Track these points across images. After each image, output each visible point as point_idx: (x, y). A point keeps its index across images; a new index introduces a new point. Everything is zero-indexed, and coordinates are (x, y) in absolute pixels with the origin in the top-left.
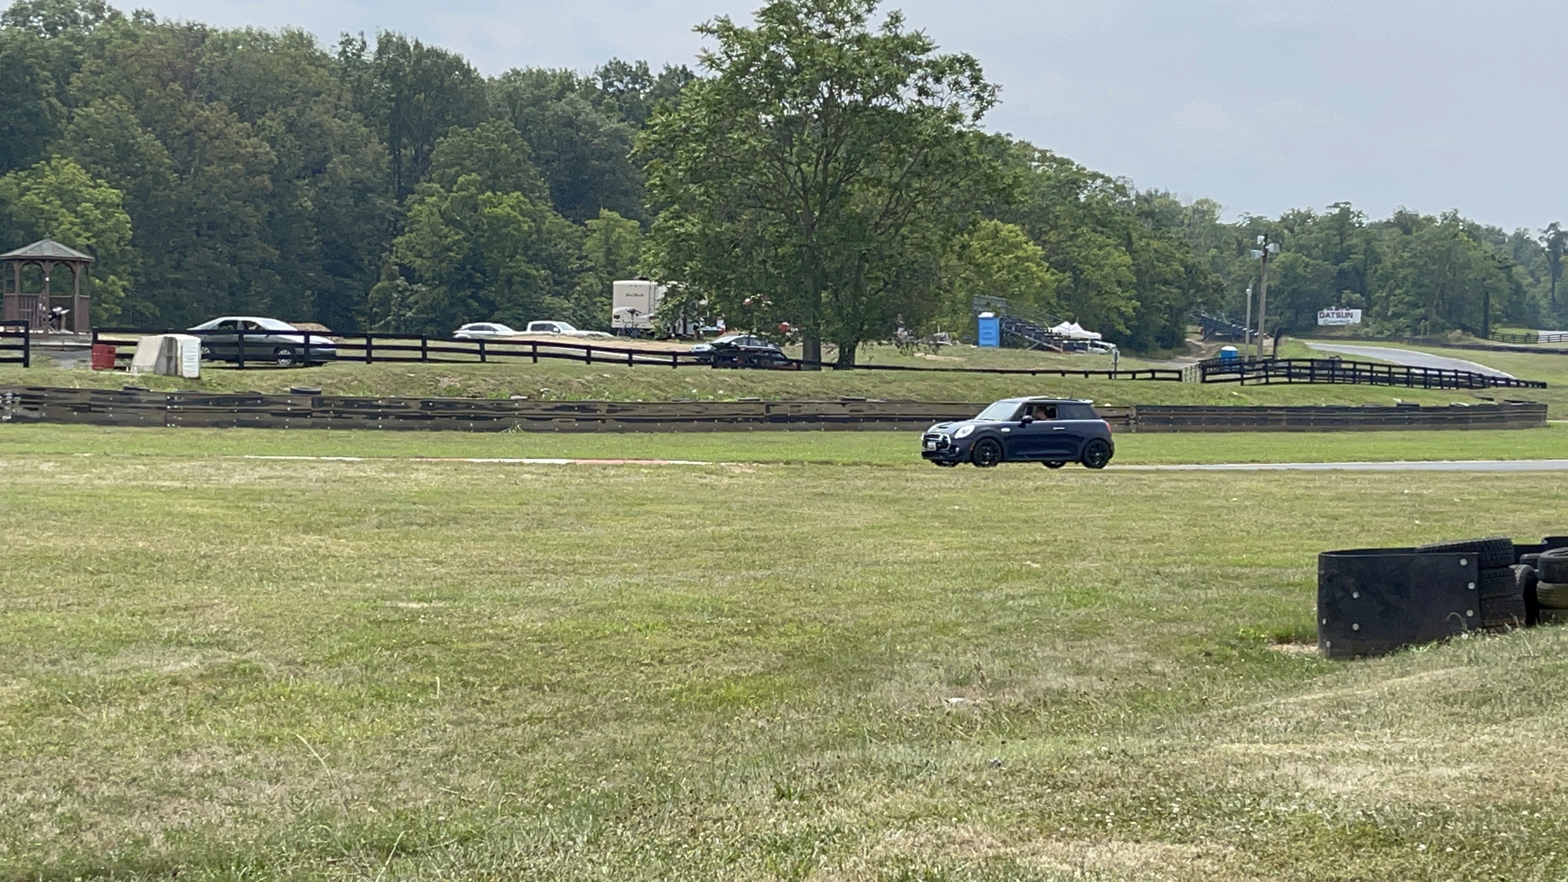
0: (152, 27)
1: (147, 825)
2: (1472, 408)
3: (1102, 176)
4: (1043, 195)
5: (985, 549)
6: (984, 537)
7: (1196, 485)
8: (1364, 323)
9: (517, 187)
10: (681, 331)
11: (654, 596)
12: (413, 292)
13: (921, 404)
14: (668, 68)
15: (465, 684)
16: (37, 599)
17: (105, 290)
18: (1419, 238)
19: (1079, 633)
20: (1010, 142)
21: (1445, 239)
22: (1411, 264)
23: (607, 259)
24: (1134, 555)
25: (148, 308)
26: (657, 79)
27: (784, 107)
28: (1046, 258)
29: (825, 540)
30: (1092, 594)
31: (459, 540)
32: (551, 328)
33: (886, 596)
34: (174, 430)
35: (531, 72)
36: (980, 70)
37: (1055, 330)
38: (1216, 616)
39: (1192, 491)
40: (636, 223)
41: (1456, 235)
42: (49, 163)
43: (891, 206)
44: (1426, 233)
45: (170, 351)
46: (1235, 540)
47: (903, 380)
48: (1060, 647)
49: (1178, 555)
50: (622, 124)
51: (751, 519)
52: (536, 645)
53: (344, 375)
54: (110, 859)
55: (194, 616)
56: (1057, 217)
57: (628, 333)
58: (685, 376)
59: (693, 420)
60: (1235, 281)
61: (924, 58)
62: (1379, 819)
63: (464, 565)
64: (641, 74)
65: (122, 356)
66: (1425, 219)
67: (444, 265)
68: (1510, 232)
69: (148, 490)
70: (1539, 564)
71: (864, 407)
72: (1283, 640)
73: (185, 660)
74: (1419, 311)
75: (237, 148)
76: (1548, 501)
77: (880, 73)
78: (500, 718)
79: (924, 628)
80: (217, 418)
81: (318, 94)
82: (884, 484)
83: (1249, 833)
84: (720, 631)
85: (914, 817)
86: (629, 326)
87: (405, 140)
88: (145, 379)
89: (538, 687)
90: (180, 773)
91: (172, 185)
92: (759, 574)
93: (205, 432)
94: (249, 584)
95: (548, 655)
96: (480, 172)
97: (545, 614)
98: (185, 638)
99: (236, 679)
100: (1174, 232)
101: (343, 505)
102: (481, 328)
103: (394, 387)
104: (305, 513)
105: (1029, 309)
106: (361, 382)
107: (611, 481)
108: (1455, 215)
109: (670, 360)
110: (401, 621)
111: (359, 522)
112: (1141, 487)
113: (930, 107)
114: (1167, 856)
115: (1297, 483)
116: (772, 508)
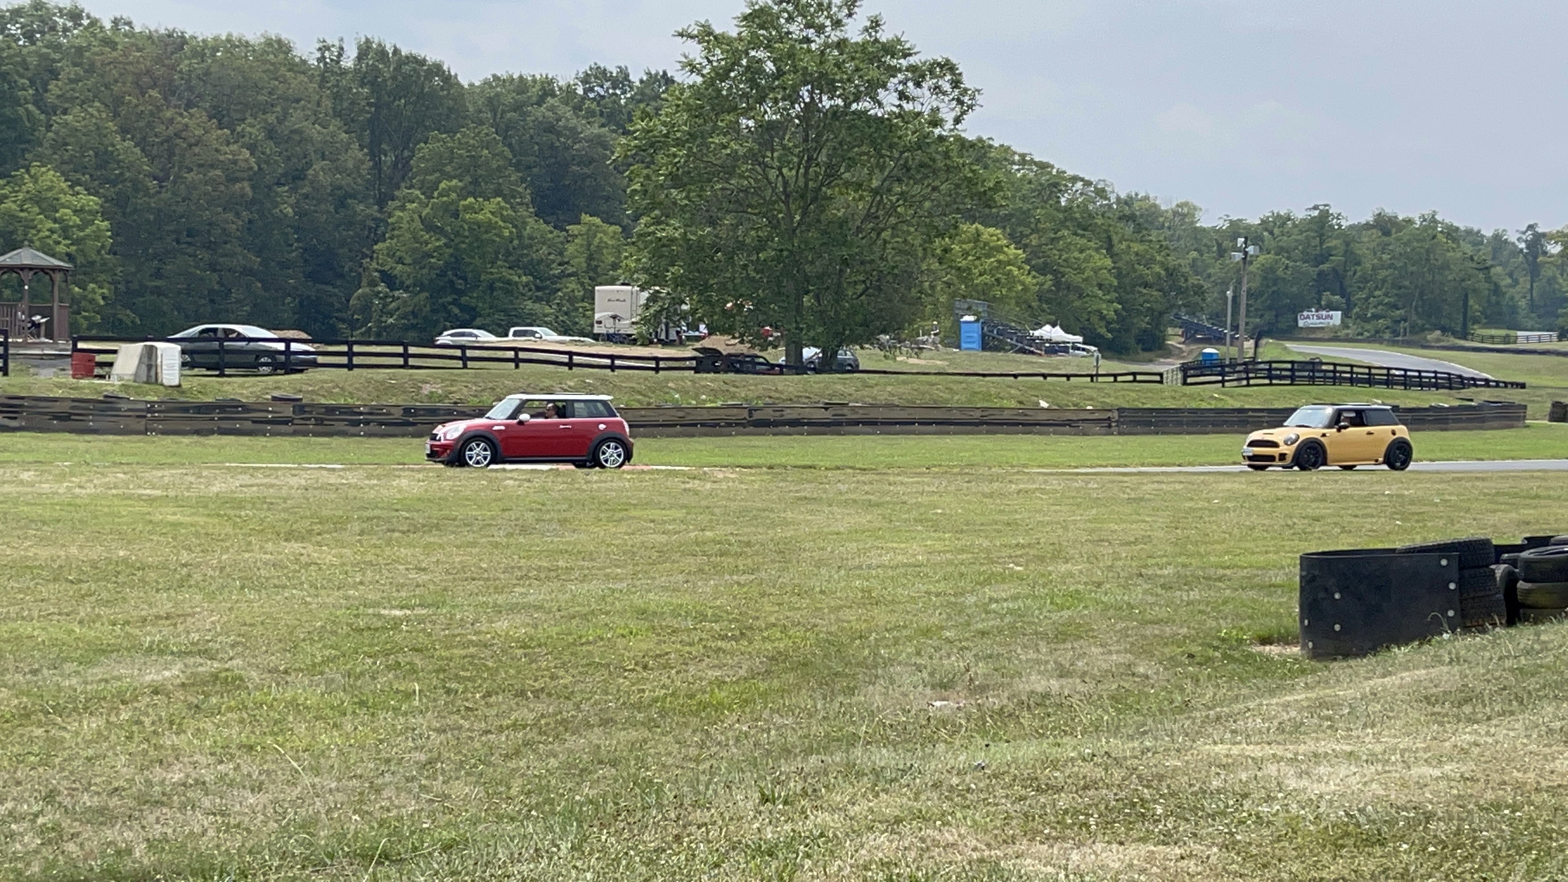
0: (131, 35)
1: (128, 835)
2: (1451, 408)
3: (1082, 180)
4: (1024, 198)
5: (968, 552)
6: (966, 541)
7: (1178, 487)
8: (1344, 325)
9: (498, 193)
10: (663, 337)
11: (639, 602)
12: (395, 298)
13: (904, 408)
14: (649, 73)
15: (448, 692)
16: (18, 608)
17: (85, 298)
18: (1398, 239)
19: (1061, 636)
20: (991, 146)
21: (1423, 240)
22: (1391, 266)
23: (589, 265)
24: (1116, 557)
25: (128, 316)
26: (638, 84)
27: (766, 112)
28: (1027, 261)
29: (807, 545)
30: (1077, 596)
31: (442, 546)
32: (533, 334)
33: (869, 599)
34: (155, 439)
35: (511, 77)
36: (960, 74)
37: (1037, 333)
38: (1199, 618)
39: (1175, 493)
40: (618, 228)
41: (1434, 237)
42: (28, 172)
43: (873, 210)
44: (1404, 235)
45: (149, 359)
46: (1217, 542)
47: (885, 385)
48: (1043, 650)
49: (1160, 557)
50: (603, 129)
51: (735, 523)
52: (520, 652)
53: (326, 382)
54: (92, 869)
55: (175, 625)
56: (1039, 221)
57: (610, 338)
58: (668, 380)
59: (675, 425)
60: (1215, 284)
61: (904, 62)
62: (1362, 820)
63: (447, 571)
64: (621, 80)
65: (102, 365)
66: (1404, 220)
67: (424, 271)
68: (1488, 233)
69: (129, 498)
70: (1519, 565)
71: (845, 411)
72: (1265, 641)
73: (166, 669)
74: (1398, 312)
75: (217, 155)
76: (1528, 501)
77: (861, 78)
78: (483, 725)
79: (905, 633)
80: (198, 425)
81: (298, 101)
82: (867, 488)
83: (1232, 834)
84: (704, 636)
85: (898, 821)
86: (611, 331)
87: (384, 146)
88: (125, 387)
89: (522, 693)
90: (162, 783)
91: (151, 191)
92: (743, 579)
93: (186, 440)
94: (230, 592)
95: (532, 662)
96: (460, 178)
97: (528, 620)
98: (167, 647)
99: (218, 687)
100: (1154, 235)
101: (325, 513)
102: (463, 335)
103: (375, 394)
104: (287, 521)
105: (1010, 312)
106: (342, 389)
107: (595, 486)
108: (1433, 216)
109: (653, 365)
110: (384, 628)
111: (341, 529)
112: (1123, 490)
113: (910, 112)
114: (1150, 858)
115: (1278, 485)
116: (755, 512)
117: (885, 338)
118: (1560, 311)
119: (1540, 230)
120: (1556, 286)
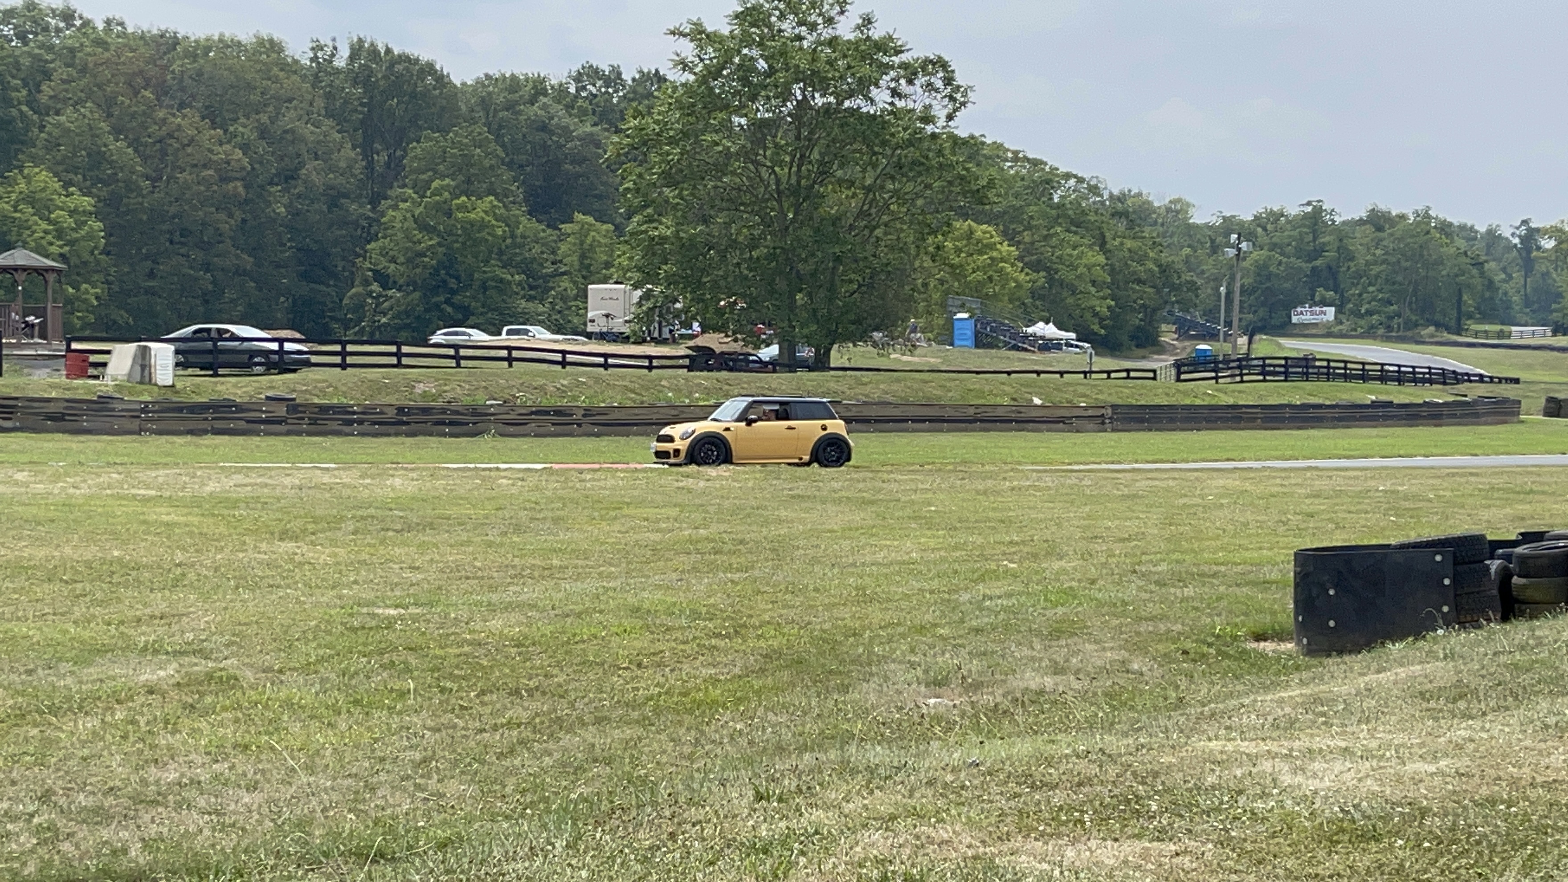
0: (124, 35)
1: (124, 834)
2: (1446, 404)
3: (1075, 176)
4: (1017, 196)
5: (962, 549)
6: (961, 537)
7: (1171, 483)
8: (1338, 321)
9: (491, 192)
10: (656, 335)
11: (632, 600)
12: (388, 298)
13: (897, 405)
14: (657, 71)
15: (443, 690)
16: (13, 608)
17: (78, 299)
18: (1392, 235)
19: (1056, 633)
20: (983, 143)
21: (1417, 236)
22: (1384, 262)
23: (582, 264)
24: (1110, 554)
25: (122, 317)
26: (630, 82)
27: (758, 110)
28: (1020, 258)
29: (802, 543)
30: (1071, 593)
31: (436, 545)
32: (526, 332)
33: (863, 597)
34: (149, 439)
35: (504, 75)
36: (953, 71)
37: (1030, 330)
38: (1193, 614)
39: (1168, 490)
40: (611, 227)
41: (1428, 233)
42: (21, 172)
43: (866, 208)
44: (1398, 230)
45: (143, 360)
46: (1210, 538)
47: (878, 382)
48: (1038, 647)
49: (1155, 553)
50: (595, 129)
51: (729, 521)
52: (514, 651)
53: (319, 381)
54: (87, 869)
55: (169, 624)
56: (1031, 217)
57: (602, 337)
58: (661, 379)
60: (1208, 280)
61: (896, 60)
62: (1357, 816)
63: (442, 571)
64: (614, 78)
65: (96, 365)
66: (1397, 216)
67: (418, 271)
68: (1482, 228)
69: (123, 498)
70: (1514, 560)
72: (1259, 637)
73: (161, 669)
74: (1392, 308)
75: (210, 155)
76: (1522, 497)
77: (853, 75)
78: (477, 724)
79: (900, 629)
80: (192, 425)
81: (290, 101)
82: (860, 485)
83: (1227, 830)
84: (698, 634)
85: (893, 818)
86: (605, 330)
87: (377, 146)
88: (119, 388)
89: (516, 692)
90: (157, 782)
91: (145, 192)
92: (736, 576)
93: (179, 440)
94: (225, 592)
95: (526, 660)
96: (453, 177)
97: (523, 619)
98: (161, 646)
99: (213, 687)
100: (1147, 231)
101: (319, 512)
102: (456, 334)
103: (369, 393)
104: (280, 520)
105: (1003, 309)
106: (336, 388)
107: (588, 485)
108: (1427, 212)
109: (646, 363)
110: (378, 627)
111: (336, 529)
112: (1116, 486)
113: (902, 108)
114: (1145, 855)
115: (1272, 481)
116: (748, 510)
117: (877, 335)
118: (1554, 306)
119: (1533, 225)
120: (1550, 281)
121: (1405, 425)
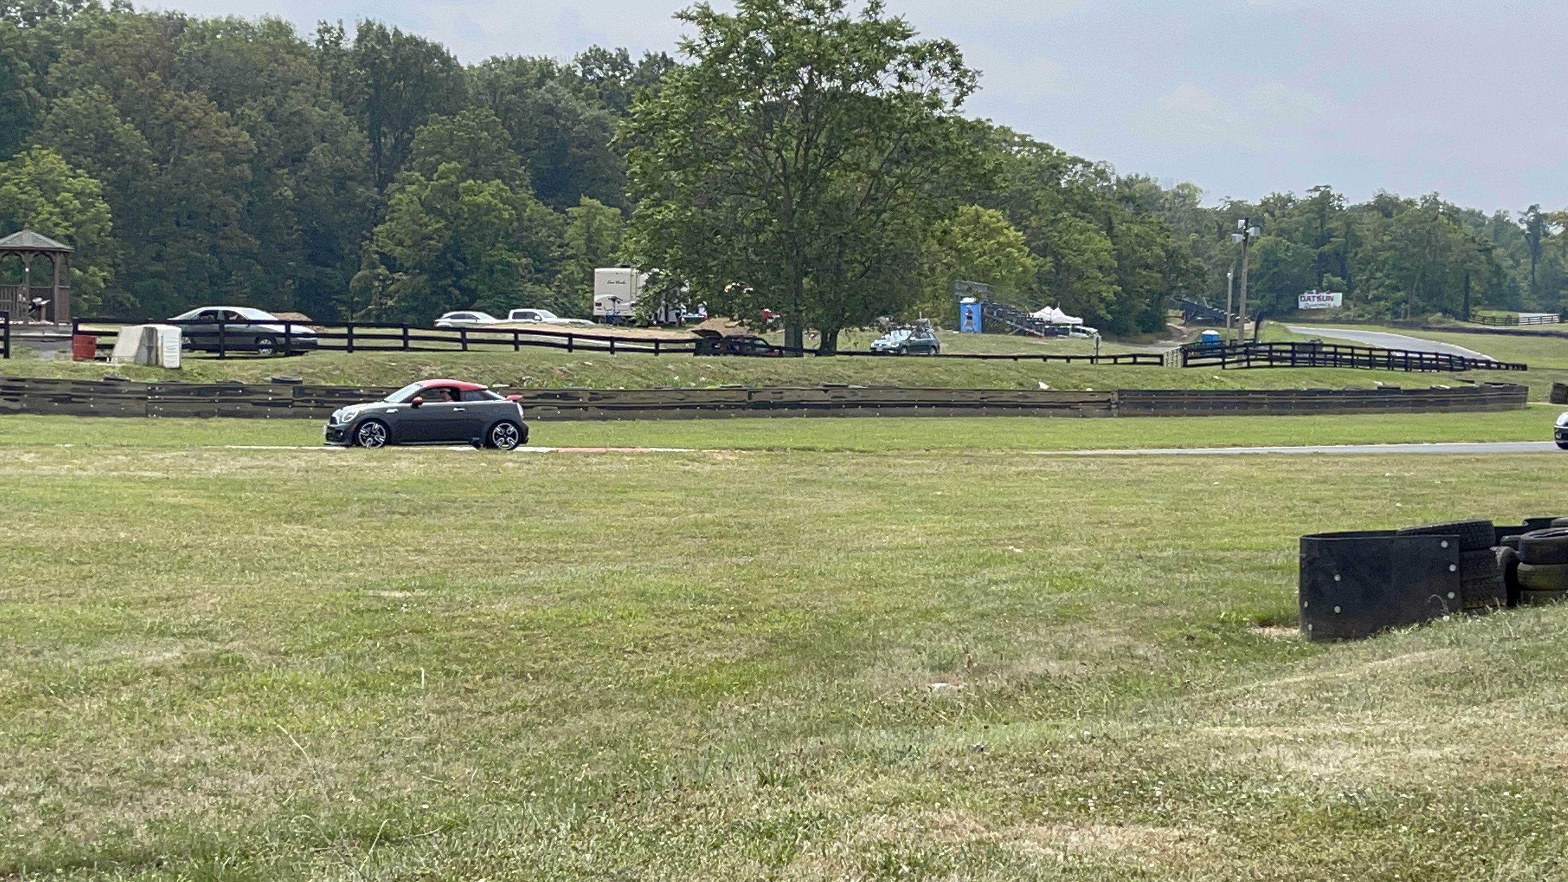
0: (131, 16)
1: (130, 816)
2: (1452, 390)
3: (1082, 161)
4: (1024, 180)
5: (968, 534)
6: (967, 522)
7: (1177, 469)
8: (1345, 307)
9: (498, 175)
10: (662, 319)
11: (637, 584)
12: (394, 281)
13: (902, 390)
14: (648, 55)
15: (448, 673)
16: (19, 589)
17: (85, 281)
18: (1400, 221)
19: (1061, 617)
20: (990, 128)
21: (1425, 222)
22: (1392, 247)
23: (588, 247)
24: (1116, 539)
25: (128, 299)
26: (637, 65)
27: (764, 94)
28: (1027, 243)
29: (807, 527)
30: (1075, 579)
31: (441, 528)
32: (533, 315)
33: (869, 582)
34: (156, 421)
35: (511, 58)
36: (960, 56)
37: (1037, 315)
38: (1199, 599)
39: (1174, 475)
40: (618, 211)
41: (1436, 218)
42: (29, 154)
43: (873, 192)
44: (1406, 217)
45: (150, 342)
46: (1216, 524)
47: (884, 366)
48: (1043, 632)
49: (1160, 539)
50: (602, 112)
51: (734, 506)
52: (519, 633)
53: (325, 364)
54: (93, 850)
55: (176, 606)
56: (1038, 202)
57: (610, 320)
58: (666, 363)
59: (675, 407)
60: (1216, 266)
61: (903, 44)
62: (1361, 802)
63: (446, 553)
64: (621, 62)
65: (103, 347)
66: (1405, 202)
67: (424, 253)
68: (1490, 214)
69: (129, 480)
70: (1520, 546)
71: (845, 393)
72: (1265, 623)
73: (167, 650)
74: (1399, 294)
75: (217, 137)
76: (1528, 483)
77: (859, 60)
78: (483, 706)
79: (907, 614)
80: (198, 408)
81: (297, 83)
82: (867, 470)
83: (1231, 816)
84: (703, 618)
85: (897, 802)
86: (611, 313)
87: (384, 129)
88: (125, 370)
89: (522, 675)
90: (163, 764)
91: (152, 174)
92: (741, 561)
93: (186, 422)
94: (231, 573)
95: (531, 643)
96: (460, 160)
97: (528, 602)
98: (168, 628)
99: (219, 669)
100: (1154, 217)
101: (326, 495)
102: (463, 317)
103: (374, 376)
104: (287, 503)
105: (1010, 294)
106: (342, 371)
107: (594, 469)
108: (1435, 199)
109: (652, 347)
110: (384, 610)
111: (341, 511)
112: (1122, 471)
113: (910, 93)
114: (1149, 840)
115: (1279, 467)
116: (754, 494)
117: (884, 319)
118: (1562, 292)
119: (1541, 211)
120: (1558, 268)
121: (1412, 411)
